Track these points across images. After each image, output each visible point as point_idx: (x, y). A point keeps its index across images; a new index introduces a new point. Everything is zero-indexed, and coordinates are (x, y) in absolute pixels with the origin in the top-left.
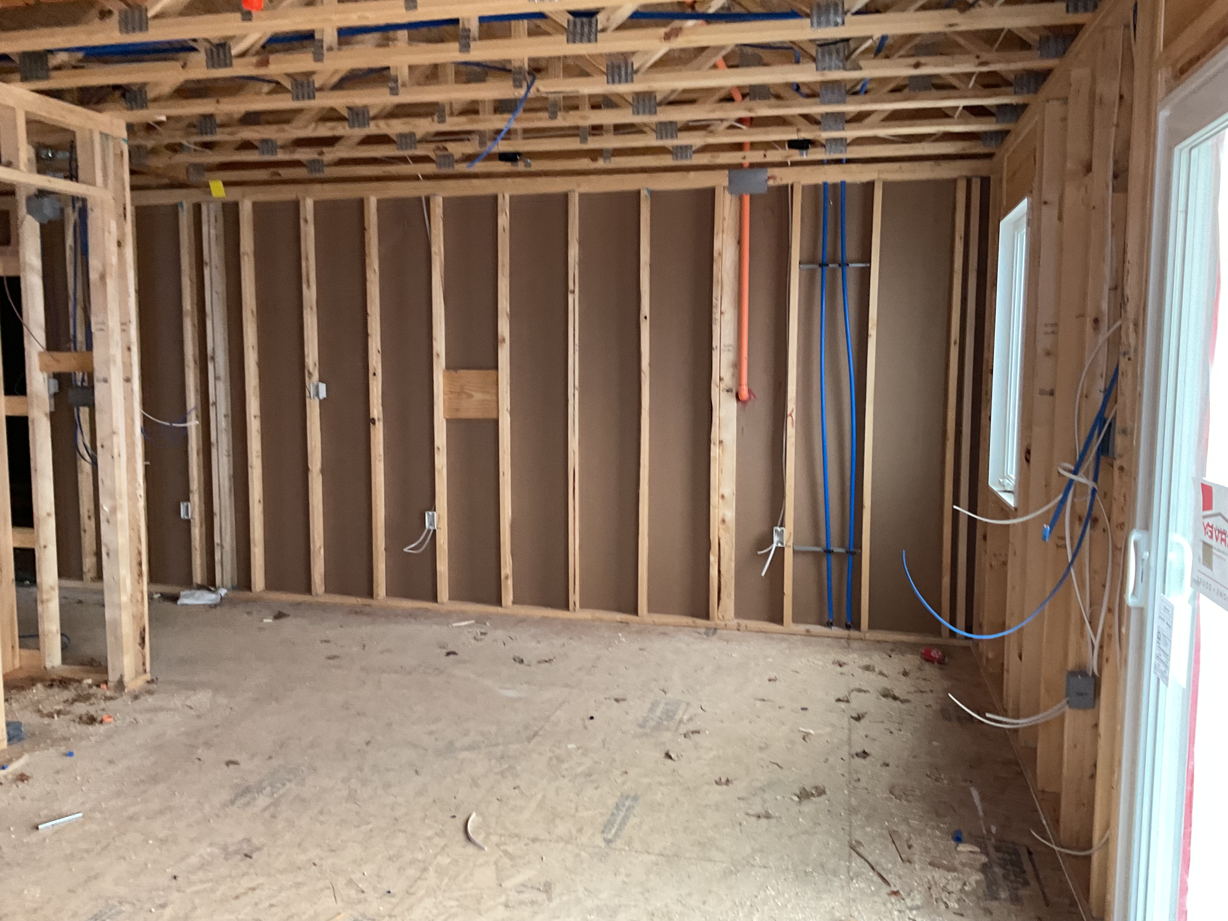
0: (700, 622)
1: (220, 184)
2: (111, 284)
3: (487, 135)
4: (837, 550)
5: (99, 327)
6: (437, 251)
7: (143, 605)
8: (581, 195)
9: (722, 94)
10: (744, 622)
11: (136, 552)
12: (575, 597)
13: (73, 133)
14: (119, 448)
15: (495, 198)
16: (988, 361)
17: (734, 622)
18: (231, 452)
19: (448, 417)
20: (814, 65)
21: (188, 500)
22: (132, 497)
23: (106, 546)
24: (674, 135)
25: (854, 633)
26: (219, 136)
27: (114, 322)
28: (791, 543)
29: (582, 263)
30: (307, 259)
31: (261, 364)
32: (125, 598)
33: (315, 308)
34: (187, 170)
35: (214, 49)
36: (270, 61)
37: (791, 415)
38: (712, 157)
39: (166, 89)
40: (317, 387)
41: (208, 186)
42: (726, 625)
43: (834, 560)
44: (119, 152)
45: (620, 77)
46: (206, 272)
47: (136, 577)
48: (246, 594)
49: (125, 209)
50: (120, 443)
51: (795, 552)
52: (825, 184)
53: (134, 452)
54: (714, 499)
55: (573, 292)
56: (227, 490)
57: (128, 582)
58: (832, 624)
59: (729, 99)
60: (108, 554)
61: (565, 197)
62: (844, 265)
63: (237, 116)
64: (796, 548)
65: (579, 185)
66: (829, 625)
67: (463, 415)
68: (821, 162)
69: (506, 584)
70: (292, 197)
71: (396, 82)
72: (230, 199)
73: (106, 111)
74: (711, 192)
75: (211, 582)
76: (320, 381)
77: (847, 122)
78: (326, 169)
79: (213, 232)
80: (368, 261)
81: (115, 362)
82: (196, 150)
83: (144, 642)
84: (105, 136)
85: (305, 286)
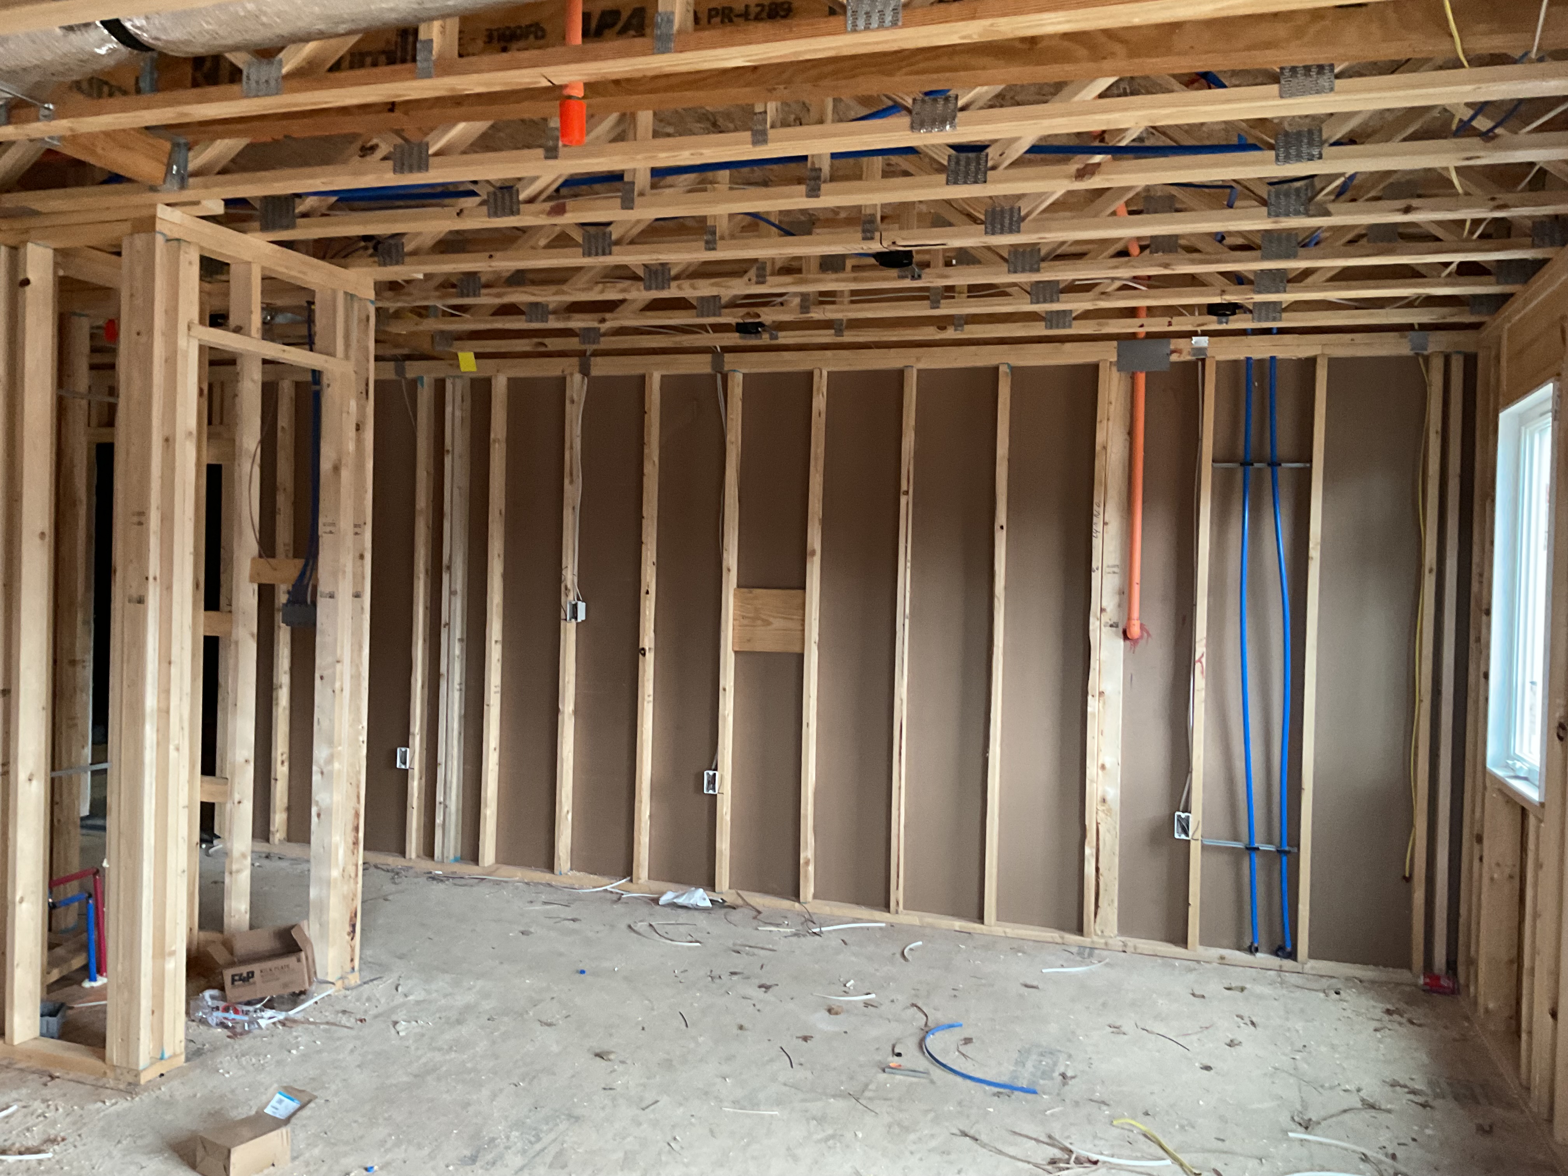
0: (1073, 938)
1: (472, 355)
2: (346, 474)
3: (812, 298)
4: (1264, 847)
5: (328, 529)
6: (733, 439)
7: (357, 883)
8: (919, 371)
9: (1118, 247)
10: (1132, 942)
11: (353, 812)
12: (898, 894)
13: (312, 293)
14: (341, 679)
15: (810, 375)
16: (1478, 597)
17: (1117, 941)
18: (463, 687)
19: (737, 649)
20: (1264, 210)
21: (407, 744)
22: (353, 743)
23: (317, 803)
24: (1055, 298)
25: (1288, 964)
26: (479, 298)
27: (346, 524)
28: (1198, 835)
29: (919, 456)
30: (571, 448)
31: (508, 578)
32: (335, 873)
33: (577, 508)
34: (433, 339)
35: (499, 195)
36: (567, 208)
37: (1200, 661)
38: (1099, 324)
39: (429, 242)
40: (575, 607)
41: (456, 357)
42: (1106, 944)
43: (1257, 860)
44: (364, 317)
45: (1002, 226)
46: (448, 460)
47: (351, 846)
48: (472, 869)
49: (367, 385)
50: (344, 674)
51: (1204, 847)
52: (1248, 359)
53: (359, 685)
54: (1092, 770)
55: (907, 493)
57: (341, 852)
58: (1257, 950)
59: (1124, 253)
60: (319, 815)
61: (899, 375)
62: (1274, 464)
64: (1207, 842)
65: (918, 359)
66: (1252, 950)
67: (759, 647)
68: (1243, 332)
69: (806, 872)
70: (558, 373)
71: (714, 233)
72: (482, 375)
73: (354, 266)
74: (1094, 369)
75: (429, 851)
76: (579, 599)
77: (1289, 281)
78: (602, 339)
79: (458, 413)
80: (646, 451)
81: (344, 572)
82: (453, 315)
83: (354, 931)
84: (350, 297)
85: (567, 481)
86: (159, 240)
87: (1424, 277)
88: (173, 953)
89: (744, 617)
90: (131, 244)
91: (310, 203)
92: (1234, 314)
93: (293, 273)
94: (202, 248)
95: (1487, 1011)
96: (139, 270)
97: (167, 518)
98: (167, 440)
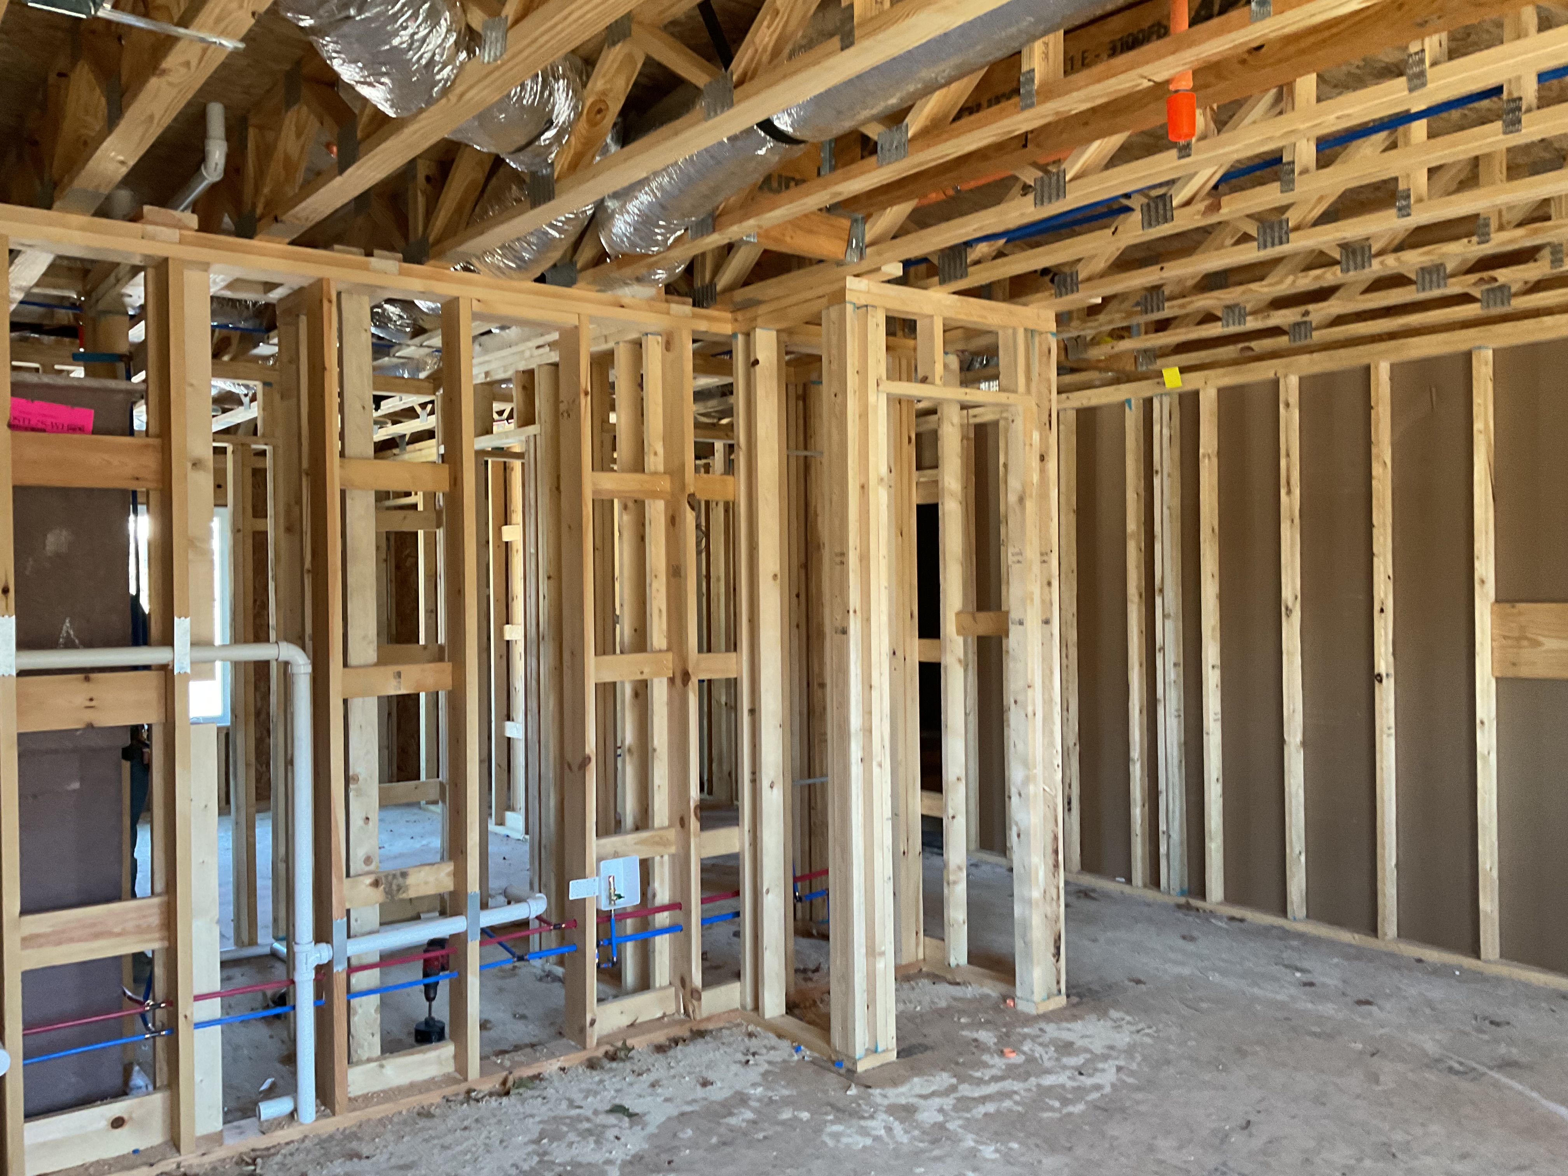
1: (1176, 370)
2: (1030, 505)
5: (1016, 558)
7: (1059, 906)
11: (1052, 835)
13: (996, 334)
14: (1034, 704)
18: (1182, 713)
19: (1497, 675)
22: (1048, 766)
23: (1017, 824)
26: (1168, 311)
27: (1032, 553)
30: (1288, 455)
31: (1223, 597)
32: (1036, 893)
33: (1297, 520)
34: (1136, 358)
35: (1151, 203)
36: (1222, 203)
39: (1101, 264)
41: (1160, 375)
44: (1046, 349)
46: (1157, 481)
47: (1051, 868)
48: (1200, 903)
49: (1050, 415)
50: (1035, 699)
53: (1051, 711)
56: (1176, 762)
57: (1041, 874)
60: (1019, 836)
63: (1190, 283)
67: (1525, 672)
70: (1269, 377)
71: (1408, 198)
72: (1189, 389)
73: (1032, 302)
75: (1154, 881)
78: (1314, 333)
79: (1166, 432)
80: (1374, 450)
81: (1032, 600)
83: (1057, 954)
84: (1031, 333)
85: (1283, 492)
86: (849, 308)
88: (883, 954)
89: (1505, 637)
90: (828, 315)
91: (982, 249)
93: (975, 319)
94: (887, 310)
96: (834, 339)
97: (865, 558)
98: (863, 487)
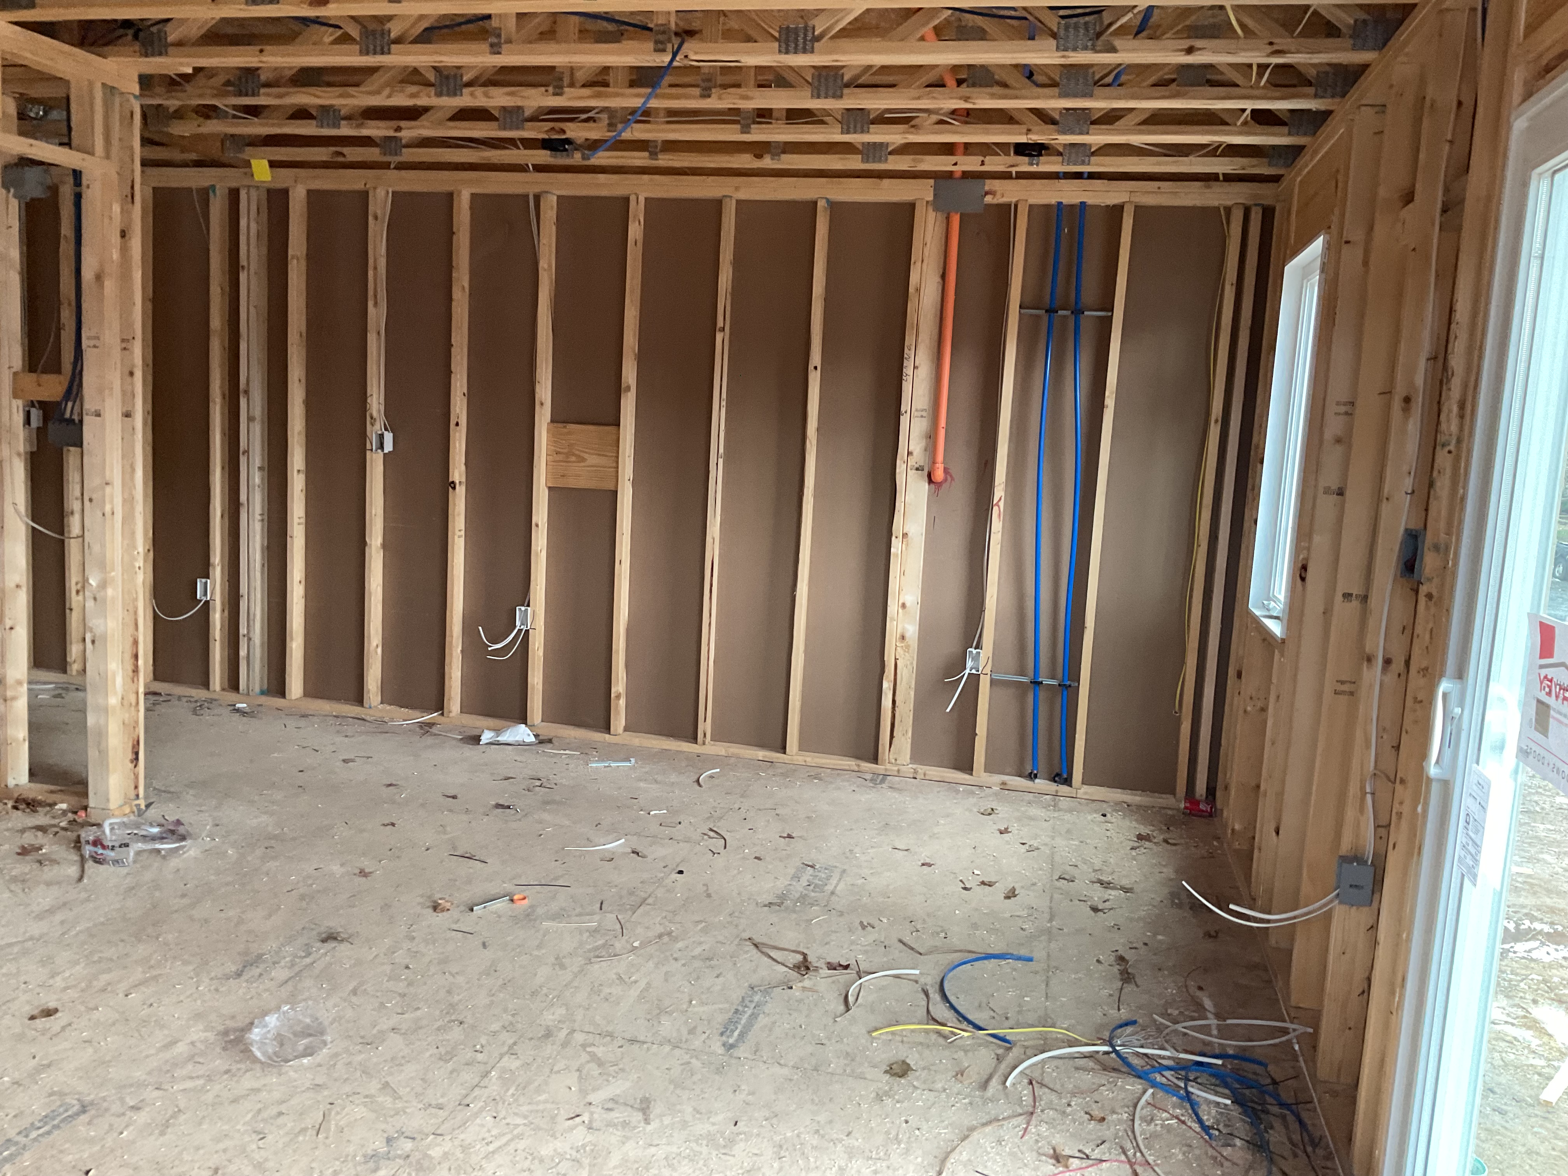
0: (867, 766)
1: (265, 163)
2: (110, 285)
3: (619, 115)
4: (1047, 682)
5: (92, 343)
6: (546, 266)
7: (138, 711)
8: (738, 202)
9: (931, 77)
10: (921, 769)
11: (131, 639)
12: (705, 726)
13: (67, 83)
14: (112, 502)
15: (625, 201)
16: (1257, 447)
17: (908, 769)
18: (266, 517)
19: (550, 485)
20: (1054, 43)
21: (207, 576)
22: (129, 569)
23: (91, 631)
24: (865, 128)
25: (1064, 789)
26: (263, 98)
27: (111, 337)
28: (988, 670)
29: (736, 292)
30: (375, 268)
31: (310, 401)
32: (113, 701)
33: (383, 334)
34: (222, 143)
37: (997, 504)
38: (914, 160)
40: (381, 437)
41: (248, 164)
42: (898, 771)
43: (1042, 695)
44: (127, 113)
45: (796, 45)
46: (243, 277)
47: (131, 674)
48: (278, 702)
49: (132, 187)
50: (114, 495)
51: (993, 682)
52: (1060, 203)
53: (132, 509)
54: (893, 608)
55: (723, 329)
56: (258, 565)
57: (119, 680)
58: (1036, 776)
59: (939, 83)
60: (93, 642)
61: (717, 205)
62: (1078, 312)
63: (287, 73)
64: (996, 677)
65: (737, 189)
66: (1032, 776)
67: (572, 483)
68: (1055, 176)
69: (617, 705)
70: (359, 186)
71: (499, 36)
72: (279, 185)
74: (911, 207)
75: (233, 684)
76: (386, 429)
77: (1093, 123)
78: (404, 150)
79: (253, 226)
80: (455, 275)
81: (111, 389)
82: (235, 117)
83: (137, 759)
84: (109, 90)
85: (370, 304)
87: (1227, 124)
89: (557, 452)
92: (1040, 155)
95: (1233, 830)
